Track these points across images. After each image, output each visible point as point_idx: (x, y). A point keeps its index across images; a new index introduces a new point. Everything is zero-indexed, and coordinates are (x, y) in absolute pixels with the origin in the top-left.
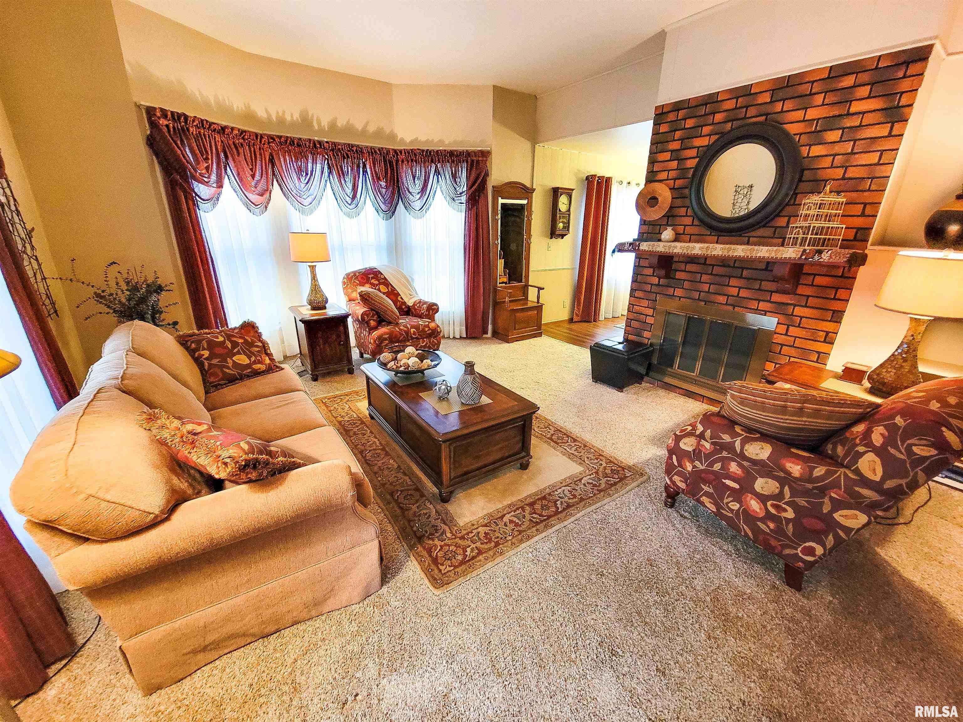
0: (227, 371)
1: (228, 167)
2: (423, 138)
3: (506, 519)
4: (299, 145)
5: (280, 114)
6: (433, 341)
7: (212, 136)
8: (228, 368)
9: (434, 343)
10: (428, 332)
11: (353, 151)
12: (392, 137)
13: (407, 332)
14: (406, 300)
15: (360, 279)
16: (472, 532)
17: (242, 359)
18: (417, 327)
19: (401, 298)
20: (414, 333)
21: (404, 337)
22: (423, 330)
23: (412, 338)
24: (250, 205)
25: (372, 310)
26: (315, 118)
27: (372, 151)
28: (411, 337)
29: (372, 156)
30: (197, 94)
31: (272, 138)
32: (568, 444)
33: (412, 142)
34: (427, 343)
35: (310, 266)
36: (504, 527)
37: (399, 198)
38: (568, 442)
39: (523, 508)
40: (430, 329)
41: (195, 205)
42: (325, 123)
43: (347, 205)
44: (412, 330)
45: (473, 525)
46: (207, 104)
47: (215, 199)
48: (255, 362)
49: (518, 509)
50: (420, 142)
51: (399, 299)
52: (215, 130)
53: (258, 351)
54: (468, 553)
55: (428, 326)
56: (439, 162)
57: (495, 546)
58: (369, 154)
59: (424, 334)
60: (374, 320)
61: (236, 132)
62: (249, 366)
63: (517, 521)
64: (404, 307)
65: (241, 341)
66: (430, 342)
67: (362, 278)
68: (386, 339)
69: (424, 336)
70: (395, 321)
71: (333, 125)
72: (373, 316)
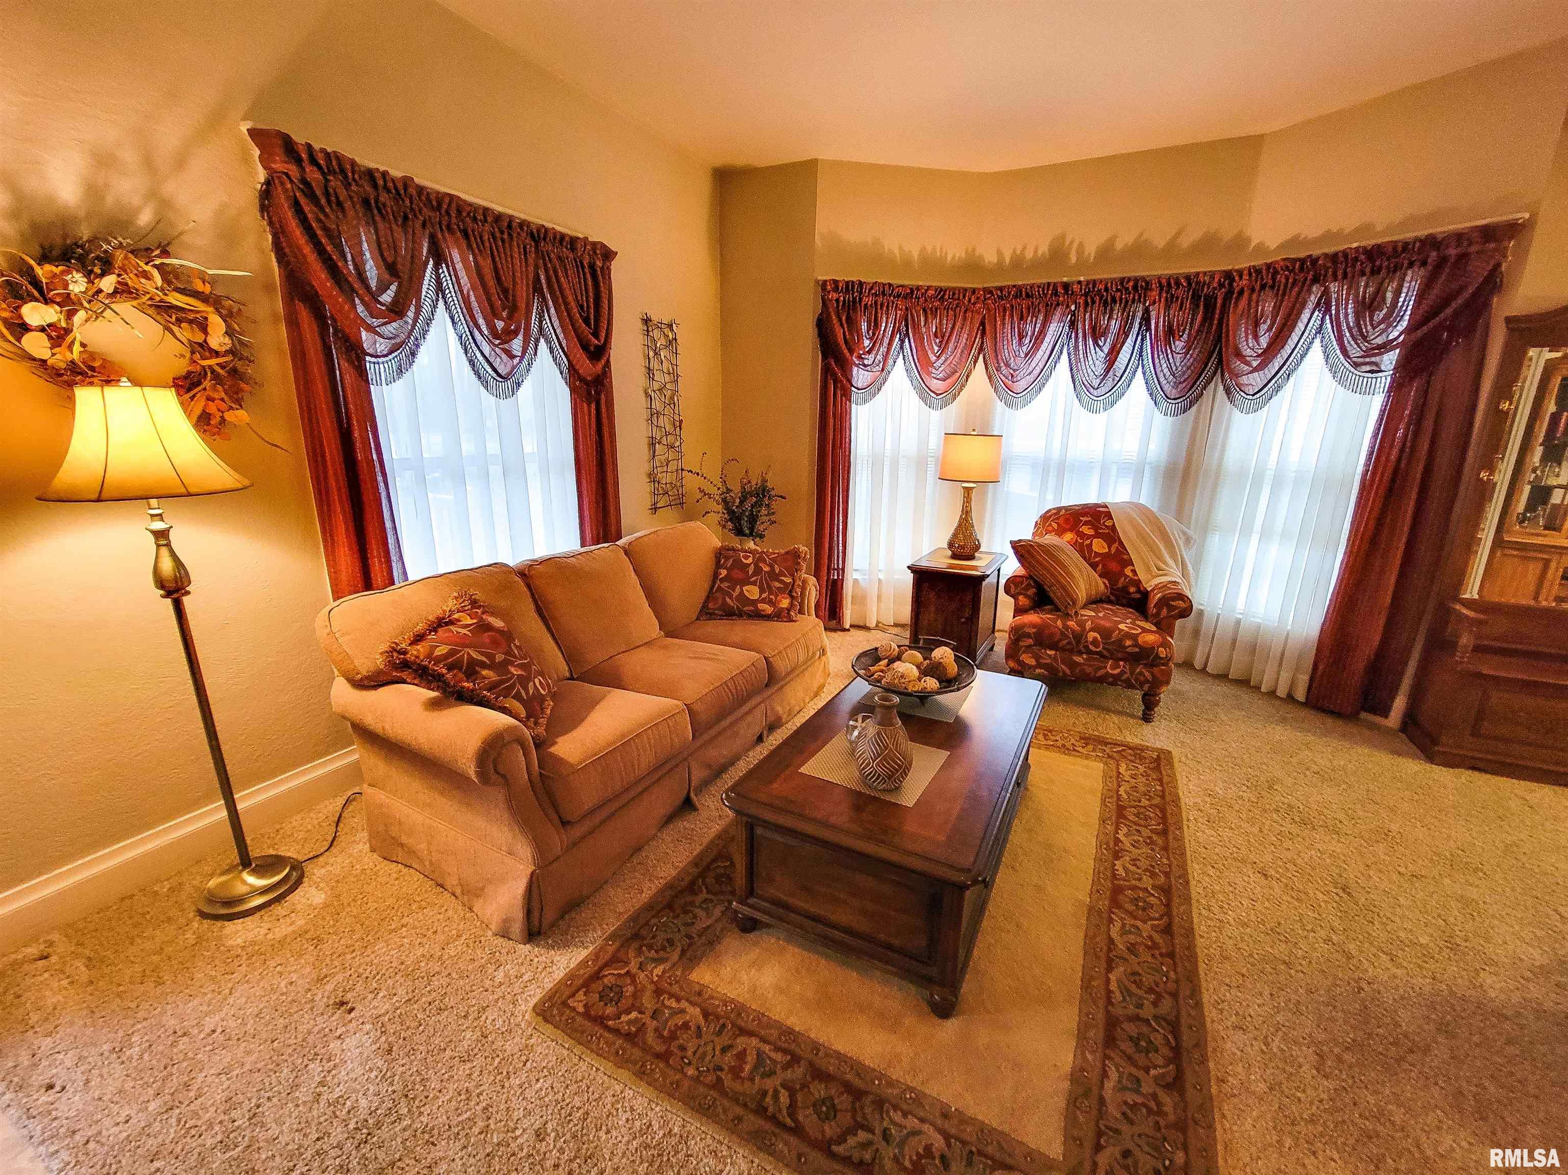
0: (728, 600)
1: (907, 340)
2: (1313, 232)
3: (742, 1042)
4: (1028, 296)
5: (1018, 252)
6: (1141, 673)
7: (893, 303)
8: (731, 597)
9: (1142, 679)
10: (1129, 650)
11: (1127, 289)
12: (1239, 242)
13: (1079, 637)
14: (1142, 576)
15: (1061, 521)
16: (678, 1000)
17: (752, 592)
18: (1106, 634)
19: (1134, 571)
20: (1095, 642)
21: (1069, 643)
22: (1120, 642)
23: (1089, 652)
24: (926, 394)
25: (1031, 577)
26: (1075, 245)
27: (1168, 285)
28: (1086, 647)
29: (1167, 292)
30: (896, 251)
31: (991, 292)
32: (1140, 1074)
33: (1282, 247)
34: (1123, 672)
35: (964, 488)
36: (718, 1048)
37: (1216, 369)
38: (1147, 1070)
39: (795, 1059)
40: (1136, 645)
41: (847, 395)
42: (1091, 250)
43: (1092, 390)
44: (1092, 635)
45: (700, 994)
46: (907, 263)
47: (875, 387)
48: (763, 601)
49: (785, 1051)
50: (1307, 243)
51: (1128, 571)
52: (899, 296)
53: (778, 588)
54: (624, 1018)
55: (1134, 637)
56: (1335, 280)
57: (658, 1056)
58: (1161, 290)
59: (1118, 651)
60: (1026, 596)
61: (931, 292)
62: (754, 602)
63: (747, 1068)
64: (1132, 590)
65: (766, 569)
66: (1132, 673)
67: (1067, 520)
68: (1028, 636)
69: (1120, 655)
70: (1066, 607)
71: (1105, 253)
72: (1027, 588)
